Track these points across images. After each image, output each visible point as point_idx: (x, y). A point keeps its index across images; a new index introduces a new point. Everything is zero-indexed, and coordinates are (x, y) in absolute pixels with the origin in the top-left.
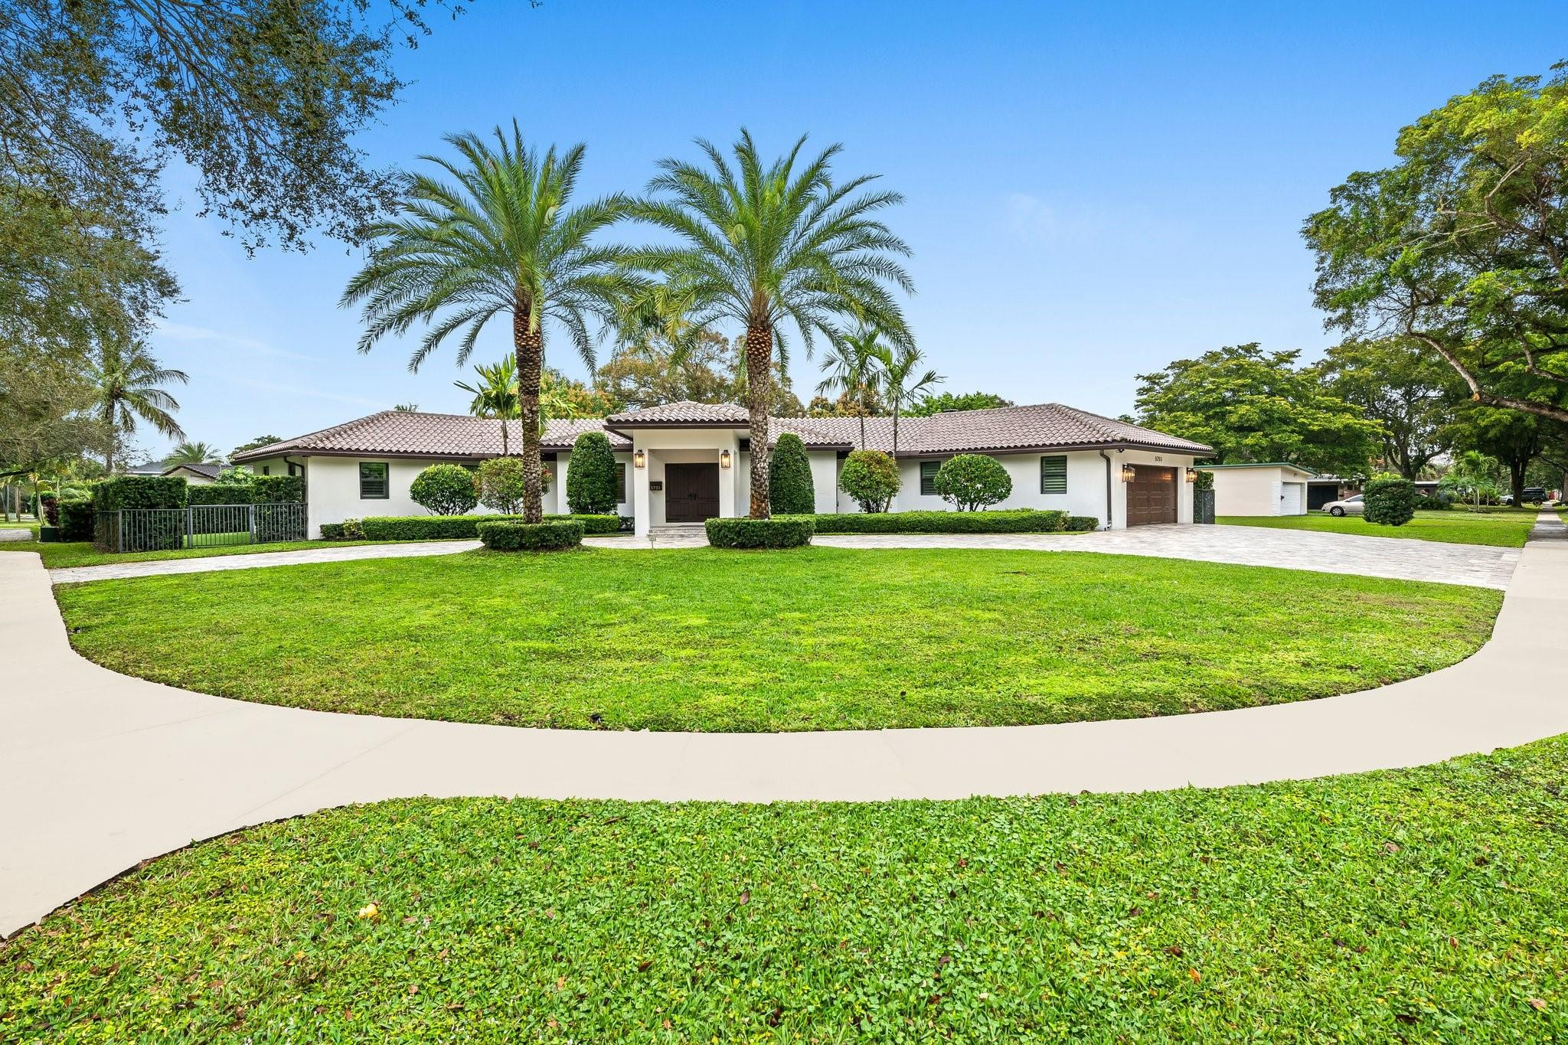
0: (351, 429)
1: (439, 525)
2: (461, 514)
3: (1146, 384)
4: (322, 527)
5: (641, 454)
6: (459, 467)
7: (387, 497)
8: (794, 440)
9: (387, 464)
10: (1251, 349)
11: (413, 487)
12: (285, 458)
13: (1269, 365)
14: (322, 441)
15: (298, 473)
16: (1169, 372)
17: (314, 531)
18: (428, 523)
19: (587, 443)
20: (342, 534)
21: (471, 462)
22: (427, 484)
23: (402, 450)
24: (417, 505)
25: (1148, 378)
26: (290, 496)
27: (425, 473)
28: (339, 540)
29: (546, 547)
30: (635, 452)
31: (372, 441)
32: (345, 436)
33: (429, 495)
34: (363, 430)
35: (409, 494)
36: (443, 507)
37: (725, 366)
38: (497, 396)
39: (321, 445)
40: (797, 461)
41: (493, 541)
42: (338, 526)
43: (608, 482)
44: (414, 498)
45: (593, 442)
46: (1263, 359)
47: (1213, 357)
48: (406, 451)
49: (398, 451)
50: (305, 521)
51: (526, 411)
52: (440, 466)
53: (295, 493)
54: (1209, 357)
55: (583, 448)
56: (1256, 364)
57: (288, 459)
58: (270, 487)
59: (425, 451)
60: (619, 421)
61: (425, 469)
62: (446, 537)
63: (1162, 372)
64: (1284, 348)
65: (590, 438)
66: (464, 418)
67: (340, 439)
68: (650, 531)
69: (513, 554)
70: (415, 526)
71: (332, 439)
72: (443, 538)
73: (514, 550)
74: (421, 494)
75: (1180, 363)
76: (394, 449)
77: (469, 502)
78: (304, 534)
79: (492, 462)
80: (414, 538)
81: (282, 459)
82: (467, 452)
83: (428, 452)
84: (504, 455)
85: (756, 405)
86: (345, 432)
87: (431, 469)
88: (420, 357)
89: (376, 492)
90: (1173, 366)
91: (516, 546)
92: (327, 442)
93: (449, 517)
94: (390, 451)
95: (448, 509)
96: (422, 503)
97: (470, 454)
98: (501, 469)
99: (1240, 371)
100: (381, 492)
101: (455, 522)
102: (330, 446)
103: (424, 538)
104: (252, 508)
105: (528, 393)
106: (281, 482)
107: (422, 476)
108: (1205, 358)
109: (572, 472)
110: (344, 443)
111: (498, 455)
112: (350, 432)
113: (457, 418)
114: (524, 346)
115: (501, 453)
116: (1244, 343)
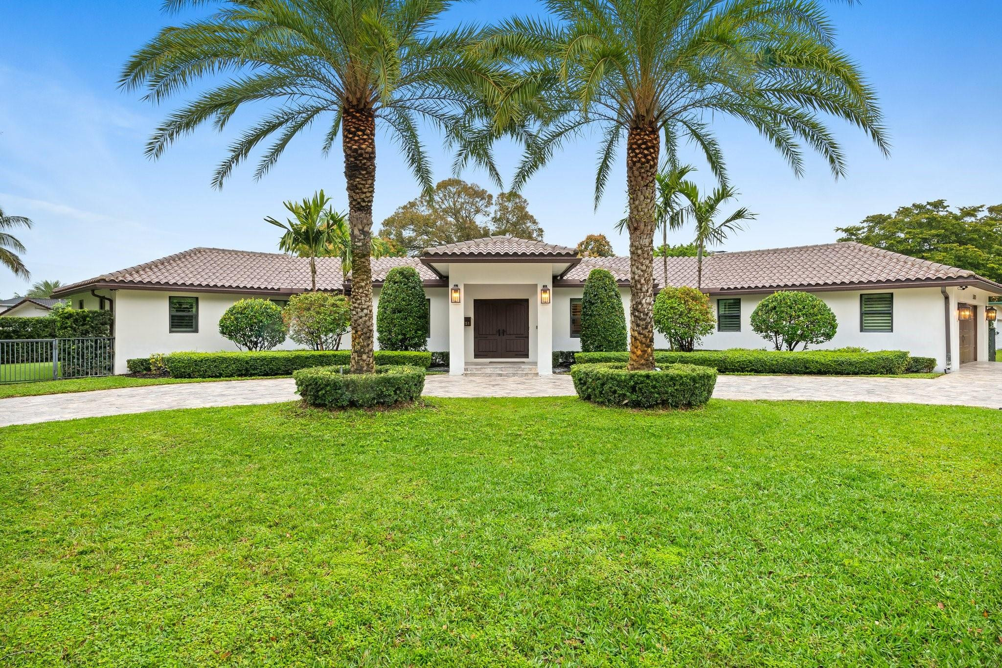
0: (163, 264)
1: (247, 363)
2: (269, 348)
3: (844, 235)
4: (128, 361)
5: (456, 289)
6: (268, 302)
7: (196, 331)
8: (607, 276)
9: (197, 299)
10: (939, 204)
11: (221, 321)
12: (93, 291)
13: (956, 218)
14: (131, 275)
15: (107, 307)
16: (865, 225)
17: (120, 366)
18: (236, 360)
19: (398, 278)
20: (149, 370)
21: (281, 297)
22: (236, 319)
23: (212, 284)
24: (225, 339)
25: (846, 230)
26: (98, 330)
27: (234, 308)
28: (144, 376)
29: (383, 404)
30: (451, 286)
31: (182, 275)
32: (155, 270)
33: (238, 330)
34: (174, 265)
35: (218, 329)
36: (251, 342)
37: (490, 218)
38: (307, 232)
39: (129, 278)
40: (611, 297)
41: (316, 397)
42: (145, 360)
43: (419, 317)
44: (223, 333)
45: (405, 277)
46: (951, 213)
47: (905, 211)
48: (215, 286)
49: (208, 285)
50: (112, 356)
51: (356, 232)
52: (249, 301)
53: (102, 327)
54: (902, 212)
55: (395, 283)
56: (946, 217)
57: (96, 292)
58: (76, 321)
59: (234, 285)
60: (436, 254)
61: (235, 304)
62: (254, 375)
63: (858, 224)
64: (969, 204)
65: (401, 273)
66: (272, 255)
67: (150, 273)
68: (466, 370)
69: (342, 414)
70: (222, 362)
71: (142, 272)
72: (251, 375)
73: (343, 408)
74: (229, 329)
75: (873, 217)
76: (204, 284)
77: (278, 337)
78: (111, 369)
79: (302, 296)
80: (220, 375)
81: (90, 293)
82: (276, 287)
83: (238, 287)
84: (312, 290)
85: (642, 226)
86: (156, 266)
87: (241, 303)
88: (225, 170)
89: (187, 326)
90: (869, 219)
91: (345, 403)
92: (136, 276)
93: (256, 353)
94: (200, 285)
95: (256, 343)
96: (231, 337)
97: (279, 289)
98: (311, 304)
99: (932, 223)
100: (191, 326)
101: (263, 359)
102: (139, 279)
103: (231, 376)
104: (56, 342)
105: (359, 209)
106: (87, 316)
107: (231, 311)
108: (899, 213)
109: (383, 307)
110: (153, 277)
111: (306, 290)
112: (161, 267)
113: (266, 255)
114: (356, 151)
115: (309, 288)
116: (932, 200)
